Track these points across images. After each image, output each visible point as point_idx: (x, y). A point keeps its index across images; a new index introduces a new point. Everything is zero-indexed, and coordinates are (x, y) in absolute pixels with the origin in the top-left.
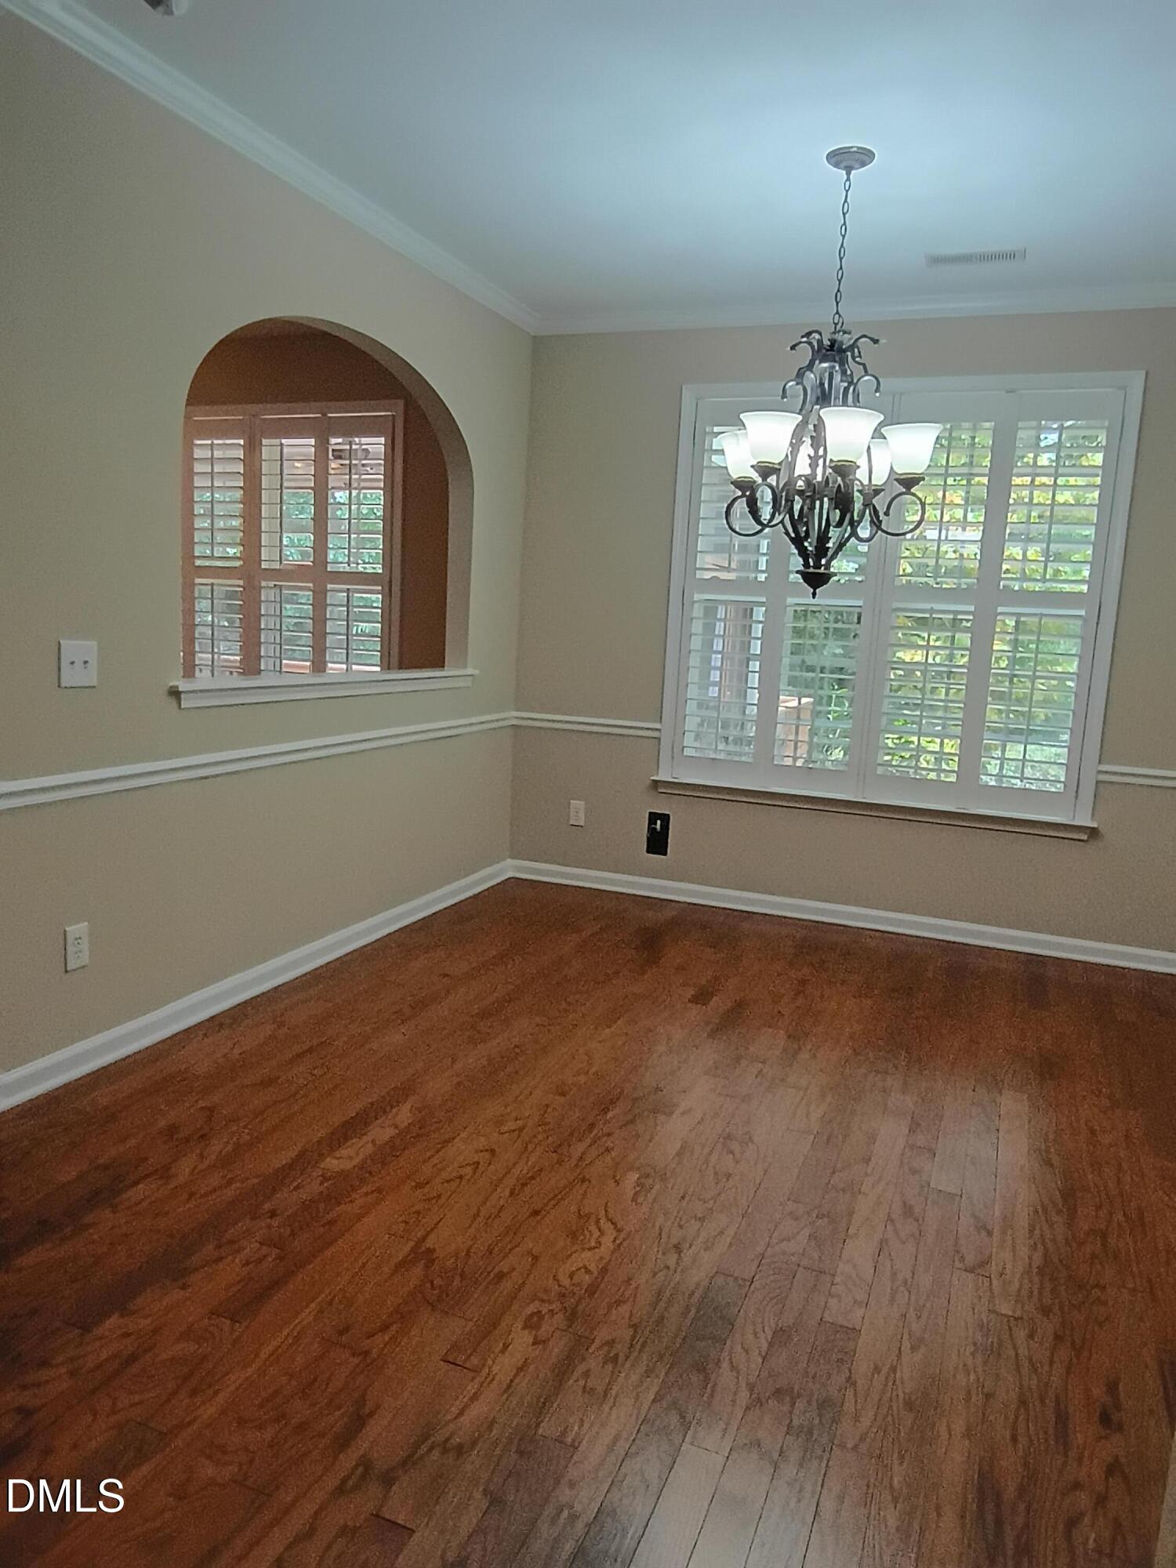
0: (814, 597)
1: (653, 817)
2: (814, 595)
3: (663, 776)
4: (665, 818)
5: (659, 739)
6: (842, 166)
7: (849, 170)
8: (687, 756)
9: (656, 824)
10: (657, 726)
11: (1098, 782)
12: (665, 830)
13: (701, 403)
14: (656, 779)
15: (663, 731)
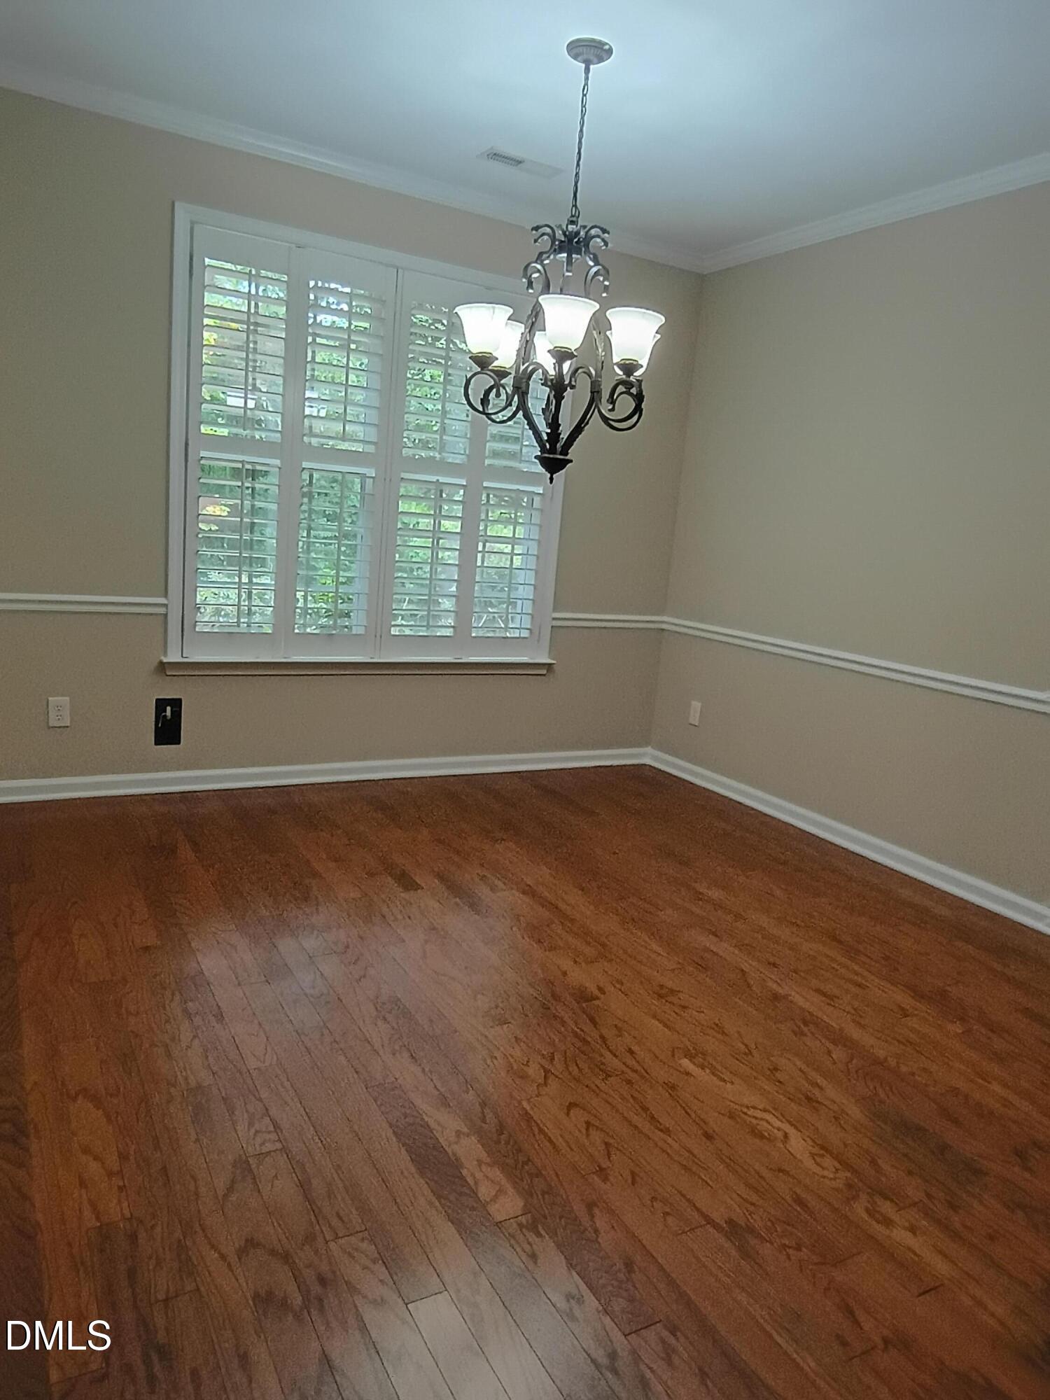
1: (161, 704)
3: (173, 657)
4: (176, 704)
5: (166, 615)
6: (579, 58)
7: (588, 63)
8: (200, 632)
9: (165, 712)
10: (162, 599)
11: (552, 627)
12: (177, 714)
13: (196, 228)
14: (165, 660)
15: (169, 606)
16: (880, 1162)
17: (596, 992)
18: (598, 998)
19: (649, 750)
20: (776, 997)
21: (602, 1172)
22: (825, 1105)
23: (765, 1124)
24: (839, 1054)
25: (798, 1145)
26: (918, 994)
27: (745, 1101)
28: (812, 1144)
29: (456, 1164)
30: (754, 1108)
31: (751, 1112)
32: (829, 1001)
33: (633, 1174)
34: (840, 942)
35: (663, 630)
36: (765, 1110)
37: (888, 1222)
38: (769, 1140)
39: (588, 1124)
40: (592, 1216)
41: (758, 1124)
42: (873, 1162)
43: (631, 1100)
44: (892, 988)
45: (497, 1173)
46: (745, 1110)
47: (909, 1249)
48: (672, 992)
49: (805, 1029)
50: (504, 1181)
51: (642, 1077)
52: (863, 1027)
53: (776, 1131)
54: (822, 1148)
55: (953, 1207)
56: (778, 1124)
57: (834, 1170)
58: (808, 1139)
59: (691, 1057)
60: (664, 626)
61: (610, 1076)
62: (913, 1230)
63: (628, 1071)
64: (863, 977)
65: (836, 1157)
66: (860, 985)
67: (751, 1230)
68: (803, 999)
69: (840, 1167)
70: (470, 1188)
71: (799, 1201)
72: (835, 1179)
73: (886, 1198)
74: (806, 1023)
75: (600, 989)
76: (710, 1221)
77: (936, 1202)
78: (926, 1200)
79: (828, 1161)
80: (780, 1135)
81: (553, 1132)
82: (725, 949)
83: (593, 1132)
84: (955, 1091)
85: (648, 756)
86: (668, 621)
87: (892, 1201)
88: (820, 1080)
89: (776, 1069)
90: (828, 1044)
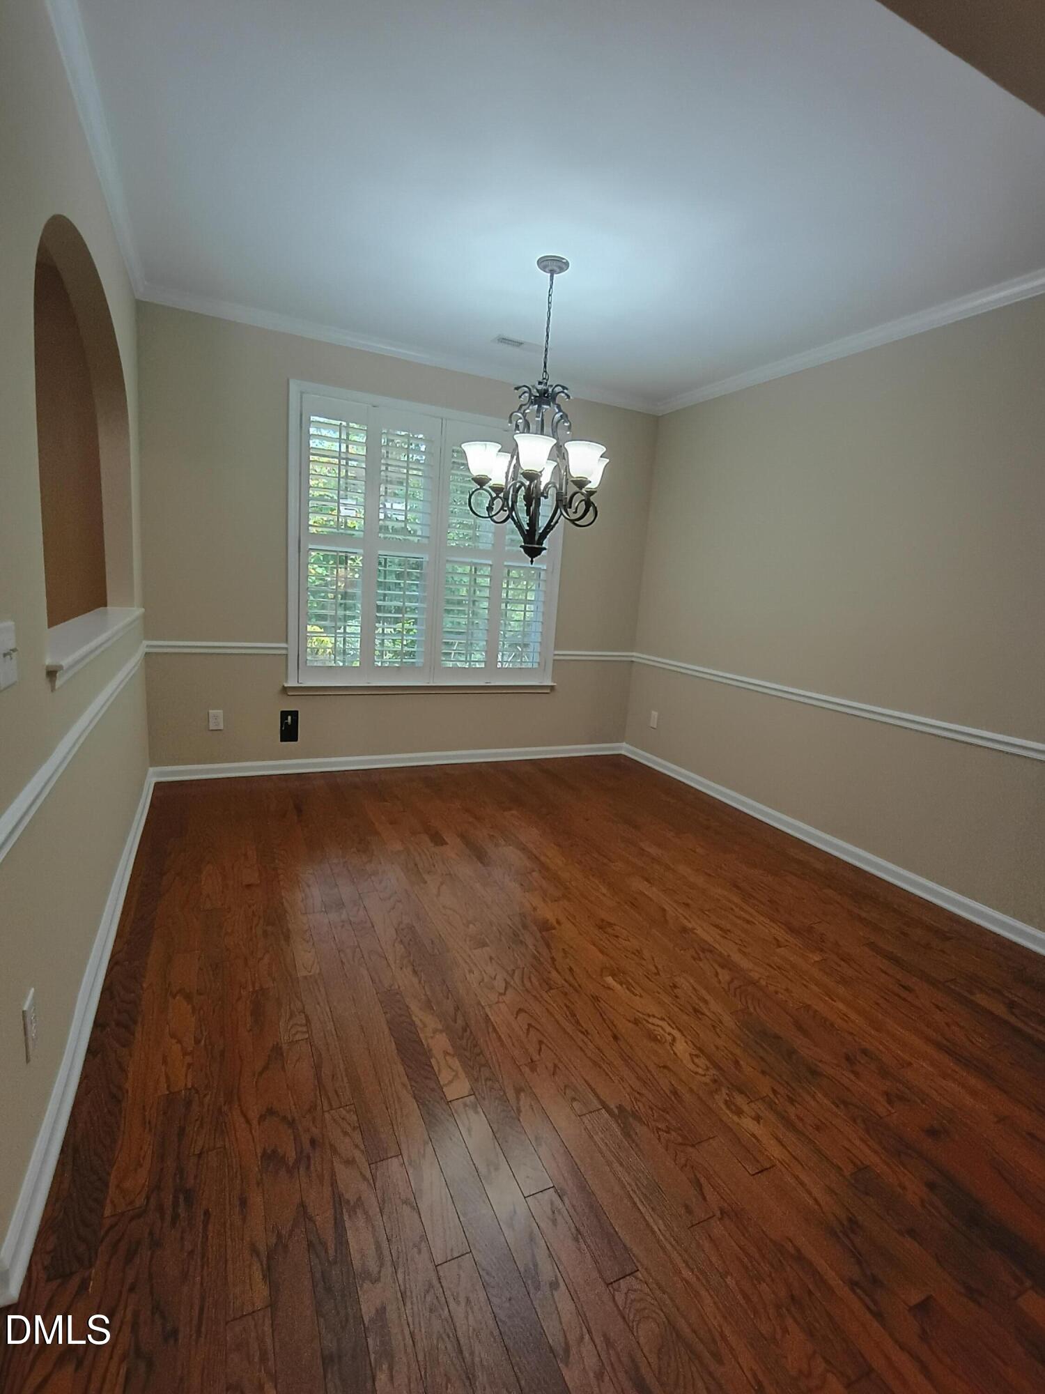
0: (532, 564)
1: (284, 714)
2: (532, 562)
3: (291, 683)
4: (295, 714)
5: (287, 655)
6: (547, 270)
7: (552, 272)
8: (309, 666)
9: (287, 719)
10: (284, 645)
11: (554, 660)
12: (295, 721)
13: (304, 396)
14: (286, 685)
15: (289, 650)
16: (742, 1062)
17: (555, 923)
18: (554, 929)
19: (624, 744)
20: (684, 930)
21: (532, 1065)
22: (707, 1016)
23: (660, 1029)
24: (725, 976)
25: (682, 1047)
26: (792, 930)
27: (648, 1011)
28: (692, 1046)
29: (427, 1054)
30: (654, 1016)
31: (651, 1020)
32: (724, 935)
33: (555, 1066)
34: (738, 888)
35: (632, 661)
36: (662, 1019)
37: (739, 1112)
38: (659, 1041)
39: (529, 1025)
40: (518, 1099)
41: (654, 1030)
42: (737, 1063)
43: (565, 1008)
44: (772, 924)
45: (456, 1063)
46: (646, 1018)
47: (754, 1135)
48: (610, 924)
49: (702, 955)
50: (460, 1069)
51: (576, 990)
52: (744, 954)
53: (666, 1035)
54: (700, 1049)
55: (791, 1101)
56: (668, 1029)
57: (705, 1068)
58: (689, 1042)
59: (613, 975)
60: (633, 659)
61: (552, 989)
62: (757, 1119)
63: (566, 984)
64: (751, 915)
65: (709, 1058)
66: (748, 922)
67: (635, 1115)
68: (705, 932)
69: (711, 1067)
70: (435, 1074)
71: (675, 1093)
72: (705, 1075)
73: (742, 1092)
74: (703, 950)
75: (558, 922)
76: (605, 1106)
77: (779, 1096)
78: (772, 1096)
79: (702, 1061)
80: (669, 1038)
81: (503, 1031)
82: (653, 892)
83: (532, 1032)
84: (808, 1007)
85: (624, 749)
86: (636, 656)
87: (746, 1095)
88: (708, 997)
89: (675, 986)
90: (716, 966)
